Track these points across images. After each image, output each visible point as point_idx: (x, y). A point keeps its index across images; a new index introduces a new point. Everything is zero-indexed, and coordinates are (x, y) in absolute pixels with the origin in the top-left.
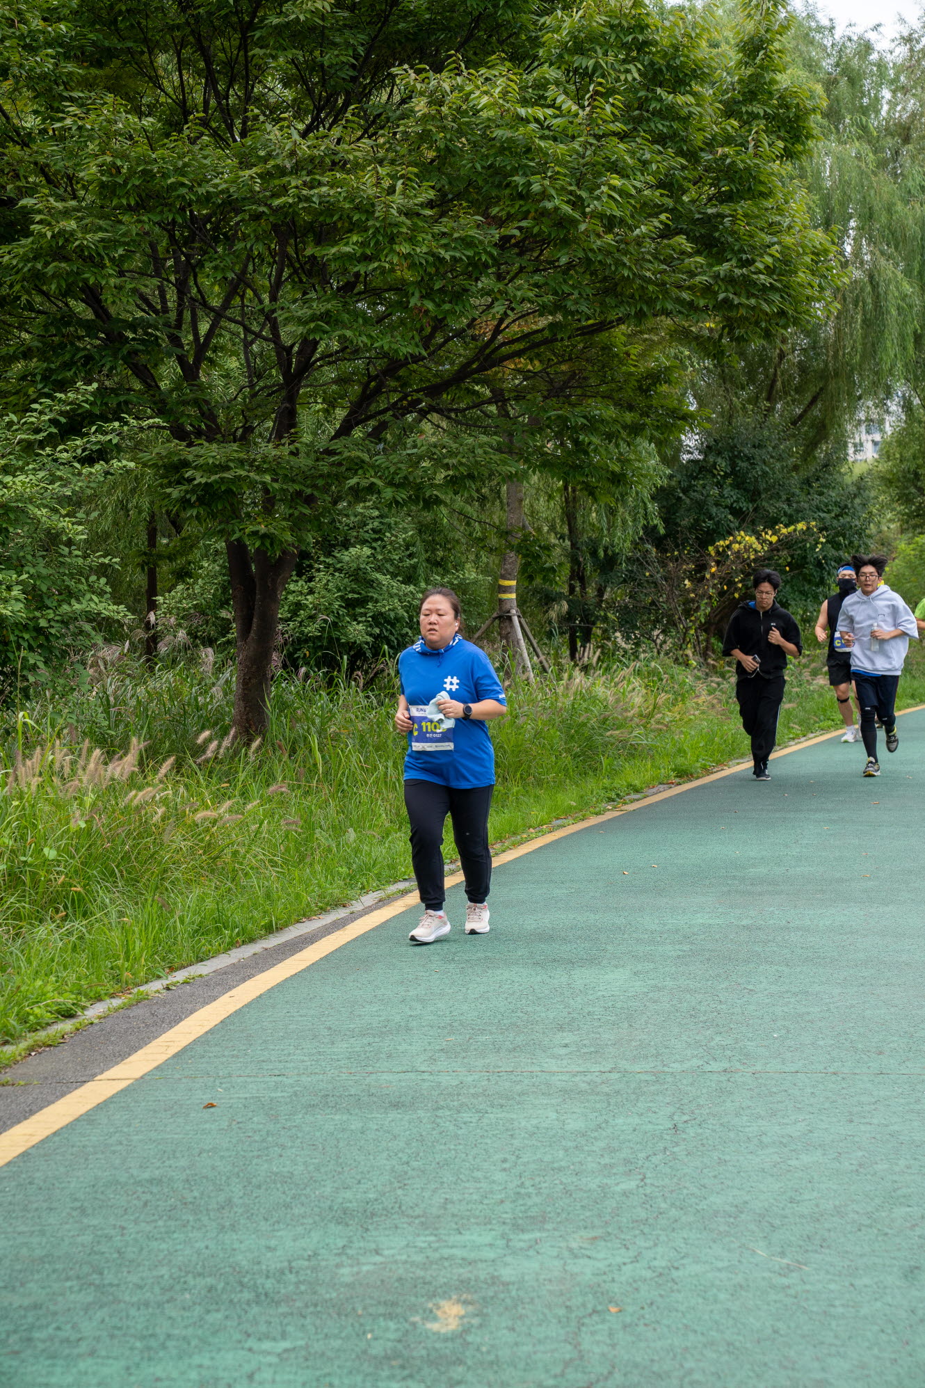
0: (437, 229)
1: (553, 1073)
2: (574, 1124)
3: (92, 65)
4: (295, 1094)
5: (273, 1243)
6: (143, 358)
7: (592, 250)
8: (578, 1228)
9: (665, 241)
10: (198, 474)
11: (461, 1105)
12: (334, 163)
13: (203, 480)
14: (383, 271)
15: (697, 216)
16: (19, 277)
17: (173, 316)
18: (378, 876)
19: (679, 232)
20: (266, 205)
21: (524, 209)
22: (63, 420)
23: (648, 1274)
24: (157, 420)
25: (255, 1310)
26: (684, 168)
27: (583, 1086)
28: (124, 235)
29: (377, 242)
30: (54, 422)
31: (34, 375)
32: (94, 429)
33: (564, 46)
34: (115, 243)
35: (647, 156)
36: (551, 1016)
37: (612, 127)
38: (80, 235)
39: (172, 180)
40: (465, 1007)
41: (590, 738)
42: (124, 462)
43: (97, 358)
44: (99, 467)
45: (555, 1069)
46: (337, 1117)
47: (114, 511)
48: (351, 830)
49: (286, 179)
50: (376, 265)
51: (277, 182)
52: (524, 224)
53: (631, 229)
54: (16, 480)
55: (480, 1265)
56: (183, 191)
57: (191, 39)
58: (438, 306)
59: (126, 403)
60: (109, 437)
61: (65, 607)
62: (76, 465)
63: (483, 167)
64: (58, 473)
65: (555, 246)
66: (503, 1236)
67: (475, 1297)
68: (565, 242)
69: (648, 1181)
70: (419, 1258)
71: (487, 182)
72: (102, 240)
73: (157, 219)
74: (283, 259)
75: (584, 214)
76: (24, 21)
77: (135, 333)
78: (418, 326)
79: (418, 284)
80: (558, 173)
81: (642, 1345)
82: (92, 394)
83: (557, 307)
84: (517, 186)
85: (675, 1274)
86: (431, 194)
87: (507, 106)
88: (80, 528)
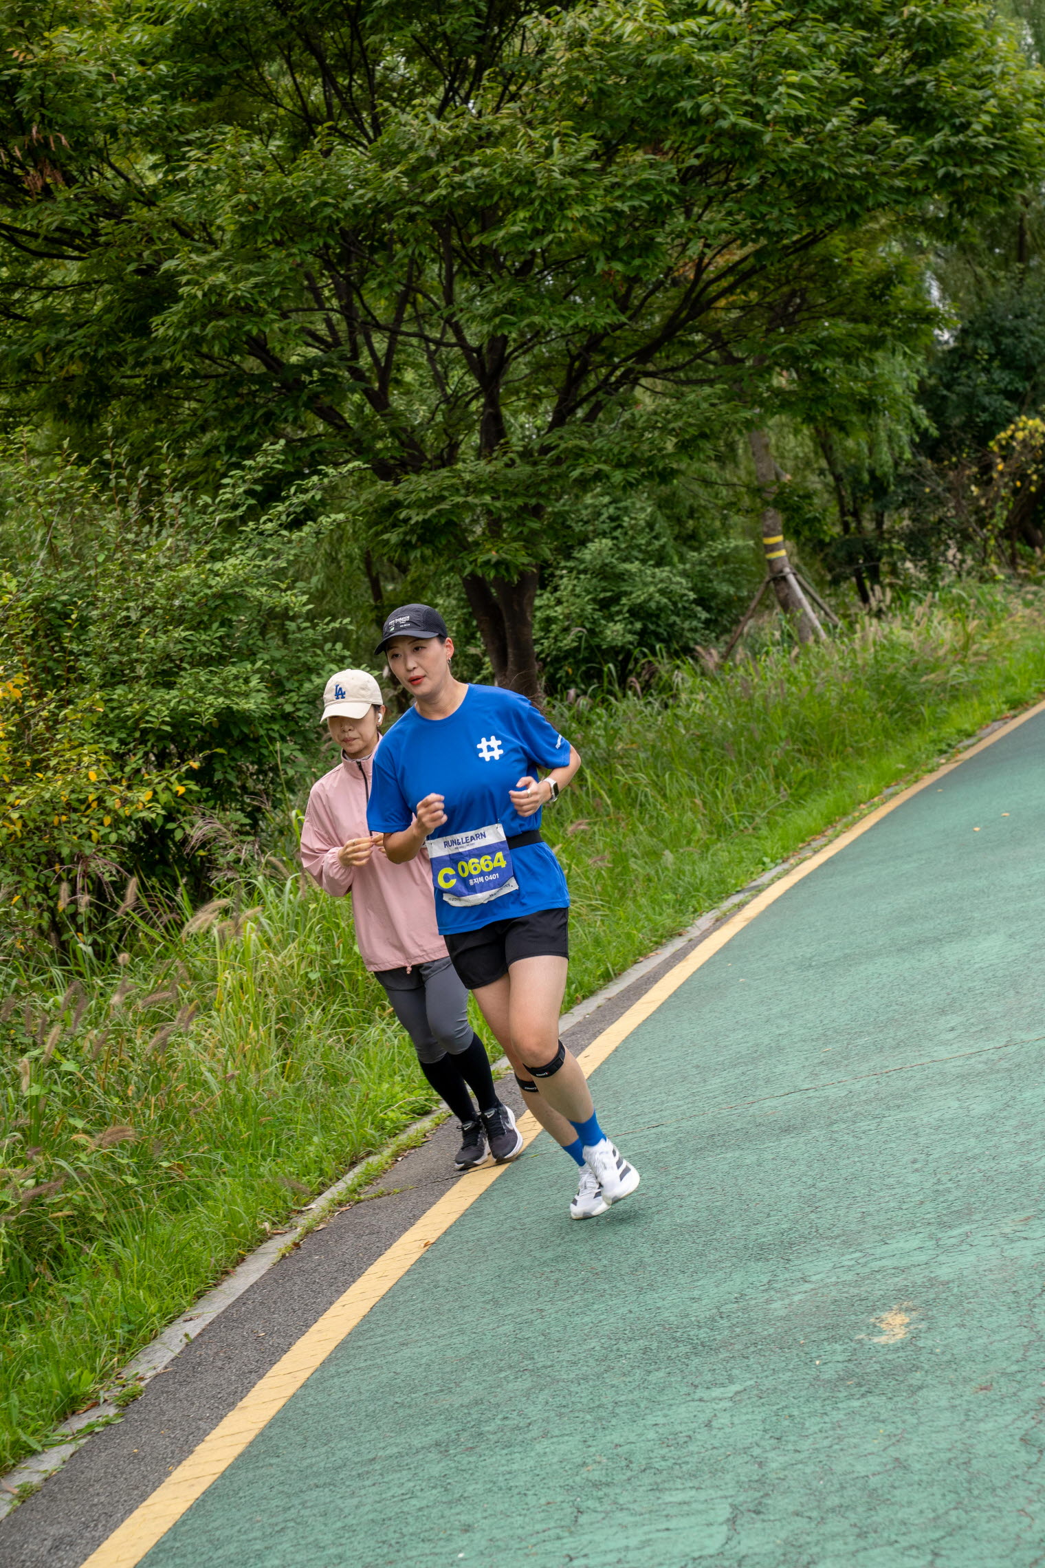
0: (608, 181)
1: (945, 1061)
2: (980, 1108)
3: (201, 99)
4: (679, 1141)
6: (326, 400)
7: (783, 160)
8: (1008, 1212)
9: (864, 129)
10: (412, 513)
11: (856, 1115)
12: (481, 138)
13: (420, 518)
14: (560, 243)
15: (895, 91)
16: (179, 346)
17: (346, 347)
18: (709, 895)
19: (878, 113)
20: (419, 203)
21: (699, 135)
22: (258, 488)
24: (356, 463)
26: (865, 39)
27: (981, 1067)
28: (278, 273)
29: (546, 212)
30: (249, 493)
31: (217, 447)
32: (293, 490)
34: (268, 284)
35: (823, 39)
36: (929, 1001)
37: (775, 17)
38: (231, 287)
39: (314, 203)
40: (835, 1013)
42: (333, 516)
43: (278, 412)
44: (308, 528)
45: (946, 1056)
46: (729, 1155)
48: (667, 852)
49: (433, 171)
50: (550, 237)
51: (425, 175)
52: (700, 150)
53: (823, 123)
54: (227, 564)
55: (914, 1270)
56: (328, 211)
57: (299, 42)
58: (627, 263)
59: (320, 451)
60: (309, 495)
61: (307, 686)
62: (284, 533)
63: (644, 101)
64: (268, 546)
65: (742, 165)
66: (931, 1237)
67: (917, 1302)
68: (754, 157)
70: (850, 1277)
71: (651, 116)
72: (256, 286)
73: (307, 247)
74: (448, 256)
75: (766, 123)
76: (120, 73)
77: (311, 375)
78: (610, 292)
79: (602, 245)
80: (727, 86)
82: (283, 452)
83: (759, 233)
84: (685, 112)
86: (593, 144)
87: (655, 27)
88: (305, 598)
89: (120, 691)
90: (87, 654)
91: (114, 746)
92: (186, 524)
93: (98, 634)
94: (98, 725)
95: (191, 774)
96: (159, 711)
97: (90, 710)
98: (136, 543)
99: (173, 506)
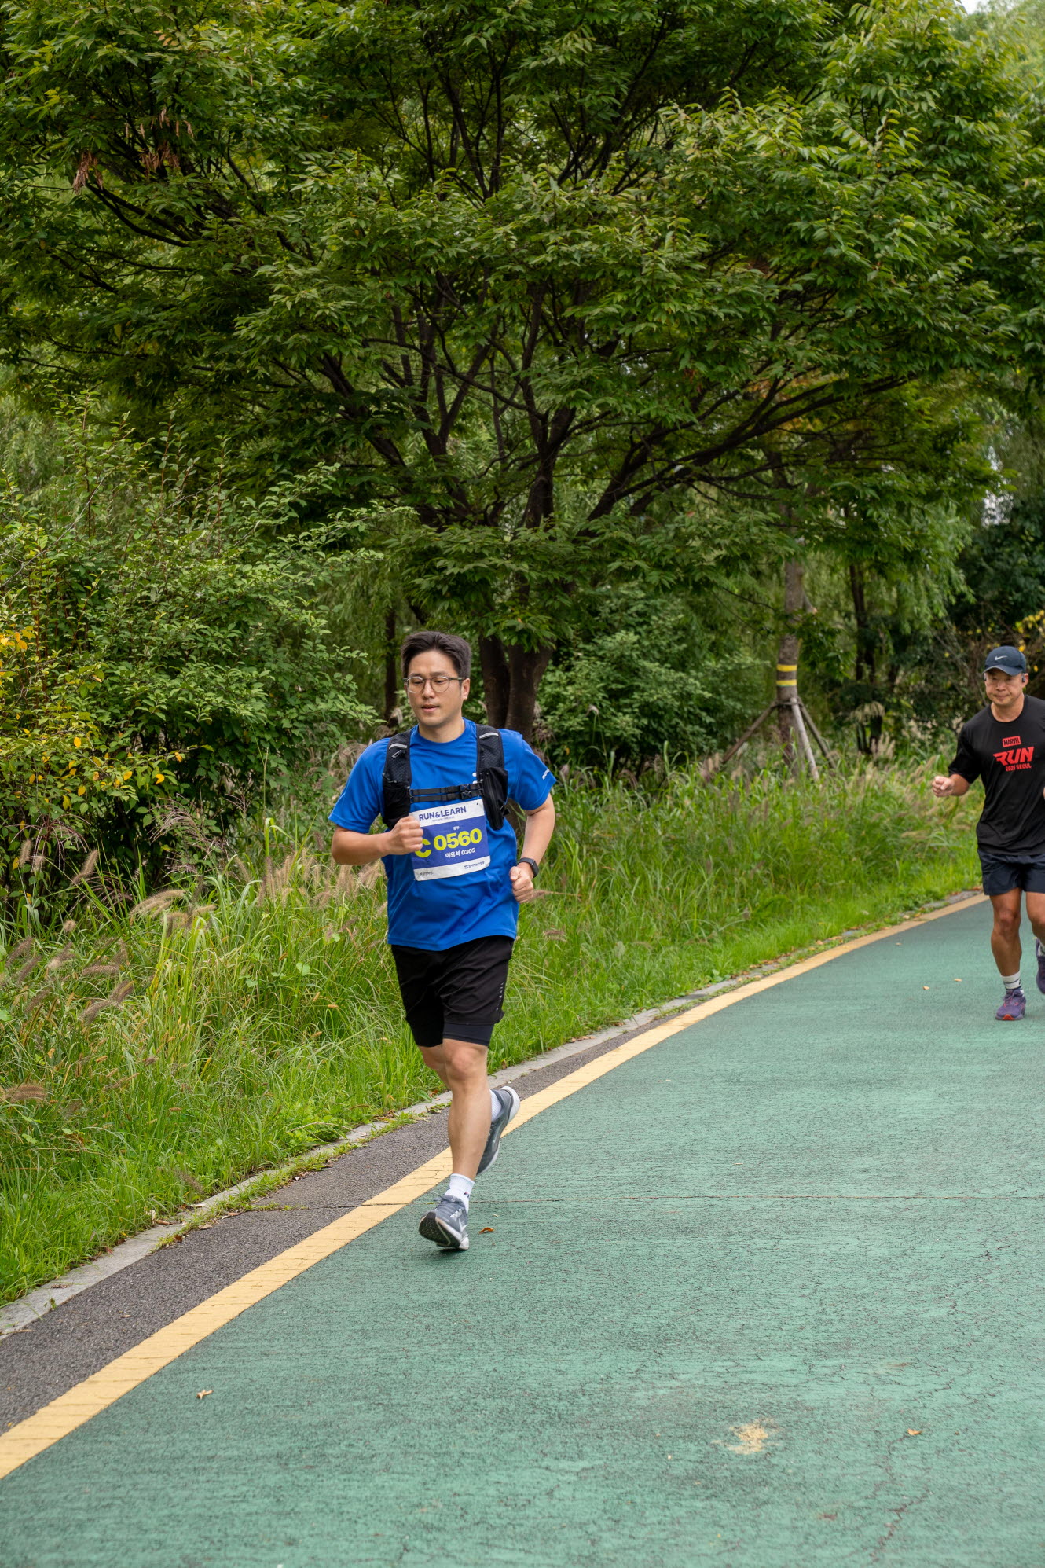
5: (563, 1366)
23: (962, 1401)
25: (549, 1431)
33: (850, 74)
41: (883, 841)
47: (354, 598)
69: (959, 1308)
81: (957, 1469)
85: (991, 1401)
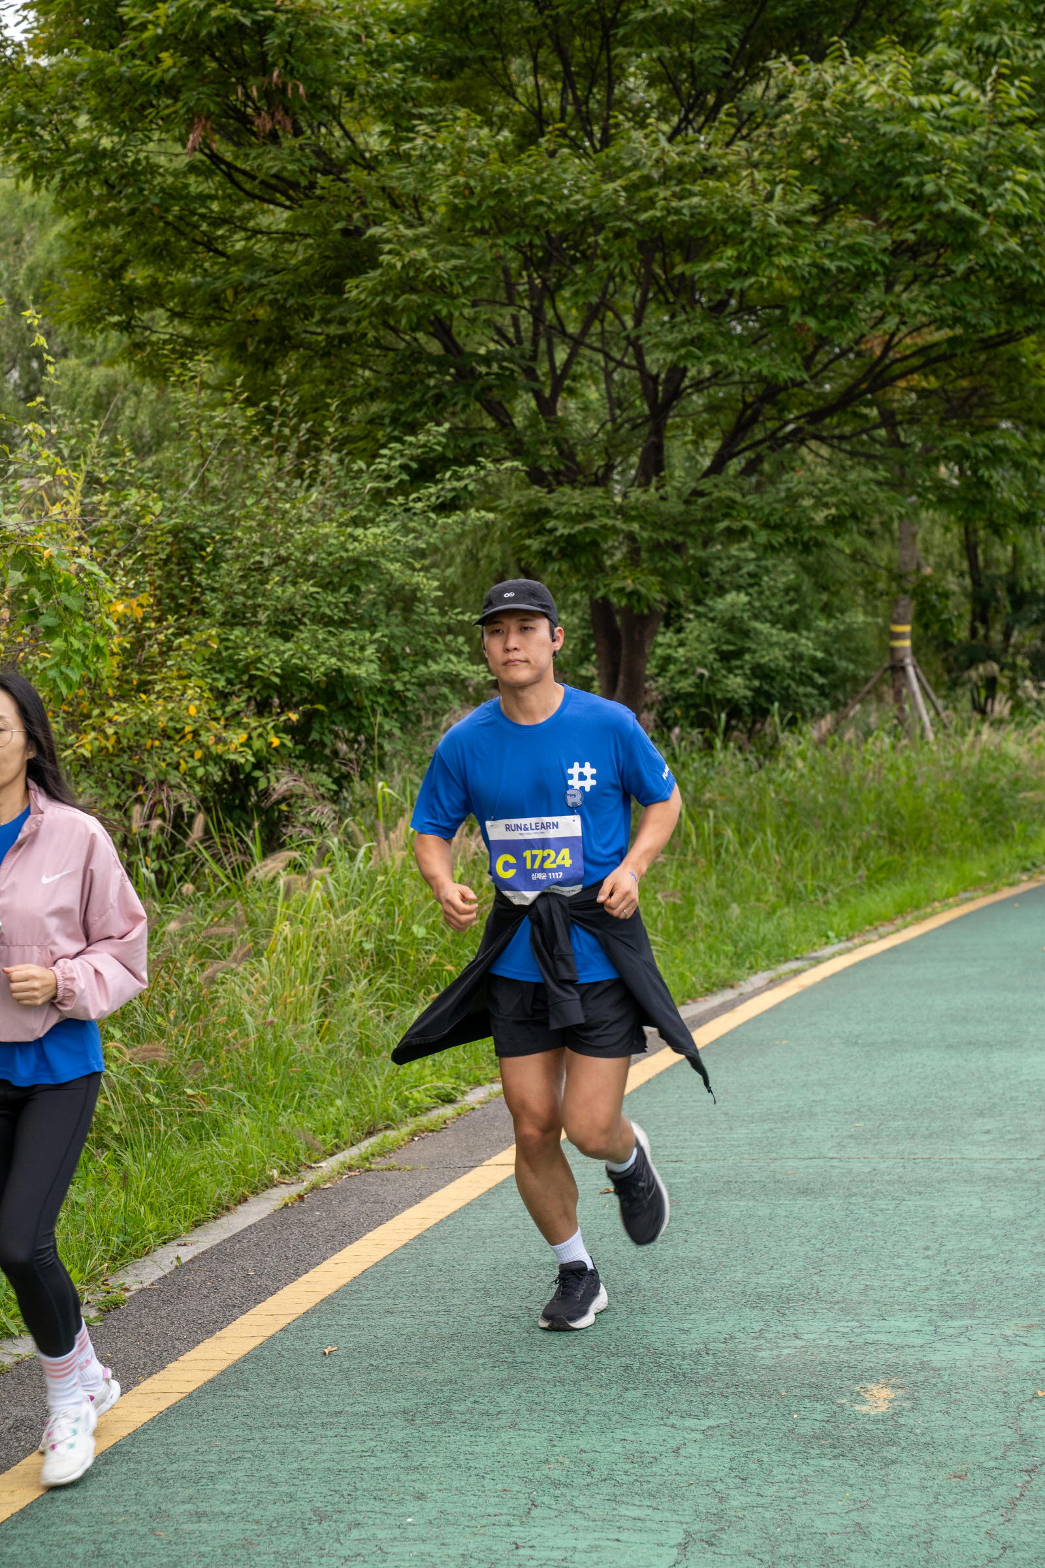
0: (821, 237)
3: (442, 78)
6: (497, 395)
7: (995, 255)
10: (559, 524)
12: (706, 169)
13: (566, 531)
14: (761, 288)
16: (367, 312)
17: (527, 346)
18: (768, 954)
20: (632, 220)
21: (918, 211)
22: (414, 465)
24: (515, 463)
28: (478, 261)
29: (754, 256)
30: (404, 467)
31: (382, 418)
32: (448, 475)
34: (467, 270)
37: (1018, 112)
38: (431, 264)
39: (529, 199)
40: (873, 1091)
42: (483, 513)
43: (449, 396)
44: (456, 517)
48: (734, 905)
49: (652, 191)
50: (752, 280)
51: (643, 194)
52: (918, 226)
54: (368, 532)
56: (541, 209)
57: (549, 42)
58: (822, 322)
59: (482, 444)
60: (463, 484)
61: (422, 669)
62: (431, 515)
63: (871, 166)
64: (411, 524)
65: (953, 251)
68: (966, 246)
71: (876, 182)
72: (455, 268)
73: (512, 242)
74: (648, 278)
75: (986, 215)
76: (370, 36)
77: (489, 366)
78: (799, 346)
79: (800, 299)
80: (955, 170)
82: (444, 435)
83: (957, 320)
84: (908, 188)
86: (814, 198)
87: (898, 95)
88: (436, 584)
89: (238, 632)
90: (213, 590)
91: (221, 684)
92: (337, 487)
93: (230, 571)
94: (209, 661)
95: (288, 728)
96: (272, 661)
97: (205, 644)
98: (284, 493)
99: (327, 464)
